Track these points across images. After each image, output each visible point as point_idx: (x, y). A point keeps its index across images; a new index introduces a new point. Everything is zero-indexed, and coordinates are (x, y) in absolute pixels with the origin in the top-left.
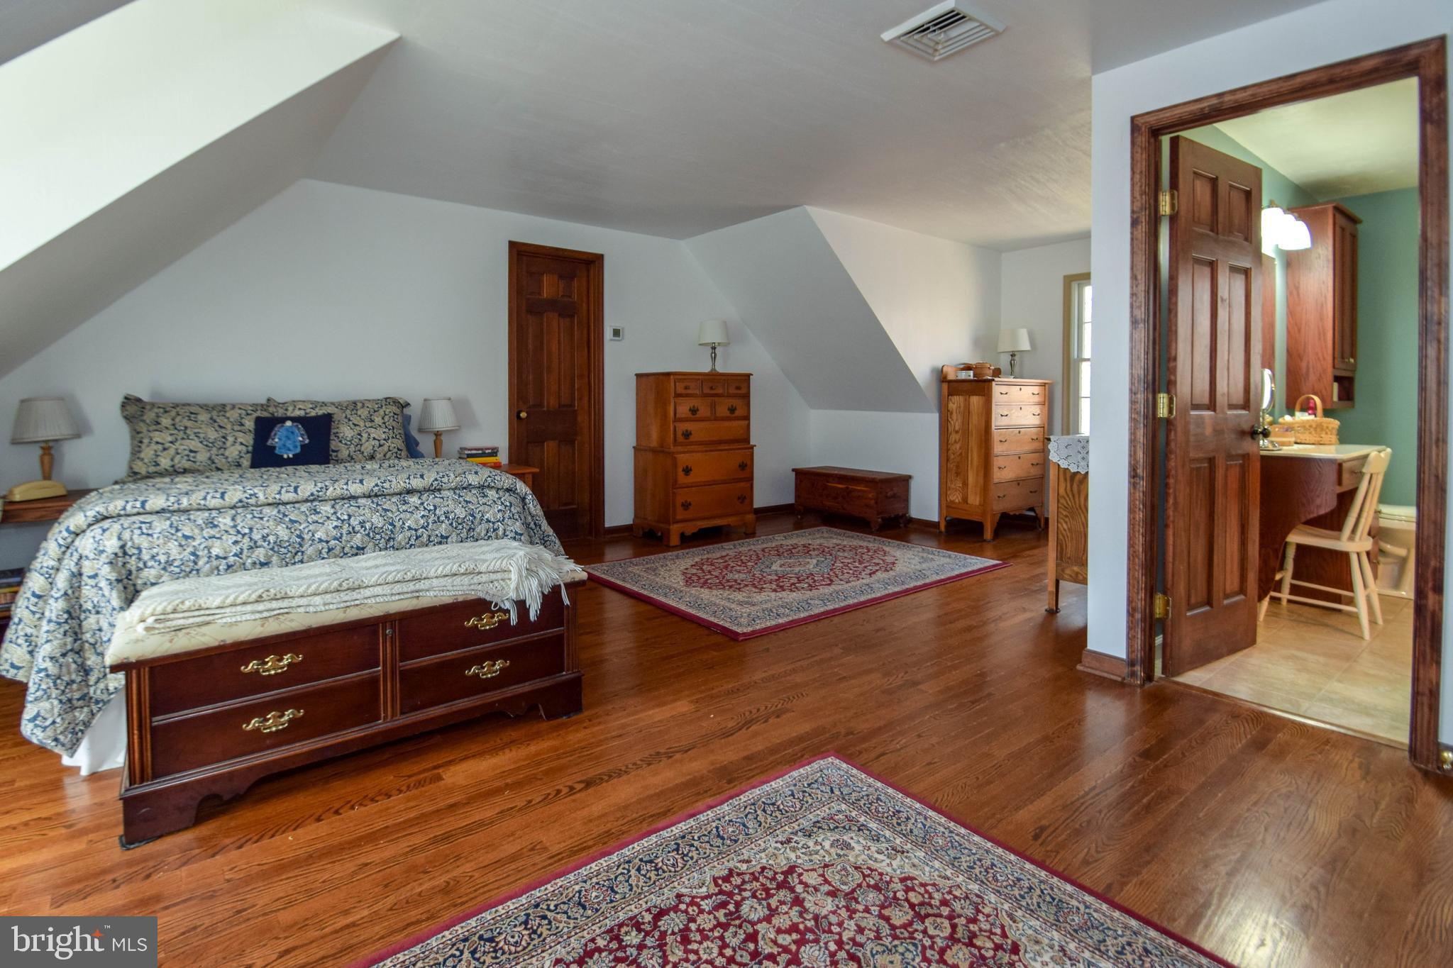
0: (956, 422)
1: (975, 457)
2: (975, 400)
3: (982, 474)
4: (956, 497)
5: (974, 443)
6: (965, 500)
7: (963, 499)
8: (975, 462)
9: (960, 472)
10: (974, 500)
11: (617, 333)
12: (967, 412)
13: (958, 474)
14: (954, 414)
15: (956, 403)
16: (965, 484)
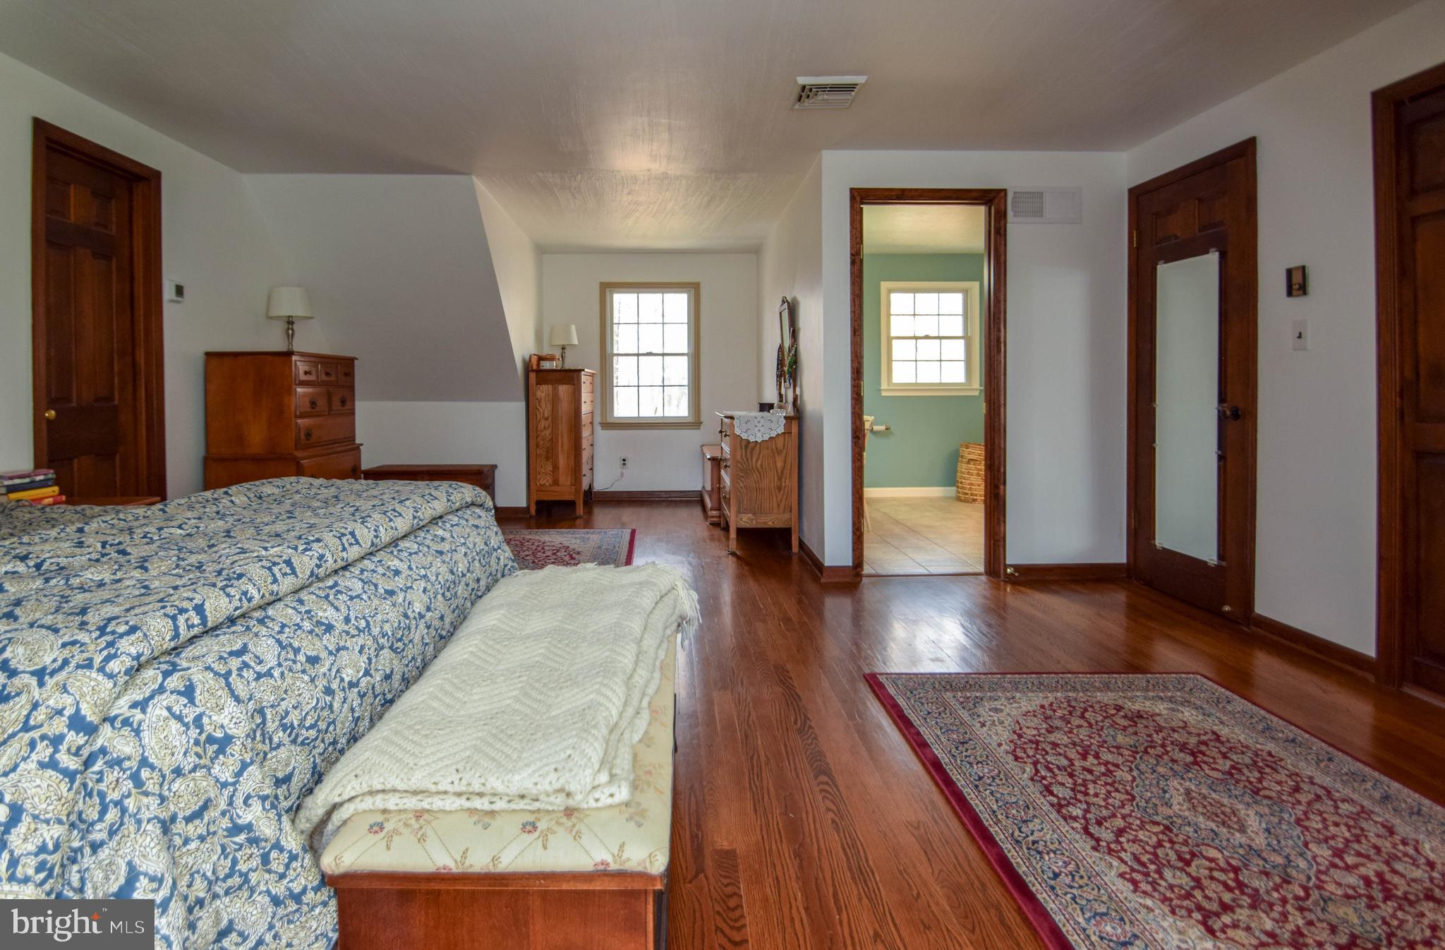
0: (545, 409)
1: (564, 441)
2: (563, 390)
3: (573, 457)
4: (546, 480)
5: (563, 427)
6: (556, 483)
7: (554, 481)
8: (566, 448)
9: (551, 454)
10: (565, 479)
11: (179, 290)
12: (555, 400)
13: (547, 459)
14: (543, 402)
15: (543, 391)
16: (556, 467)
